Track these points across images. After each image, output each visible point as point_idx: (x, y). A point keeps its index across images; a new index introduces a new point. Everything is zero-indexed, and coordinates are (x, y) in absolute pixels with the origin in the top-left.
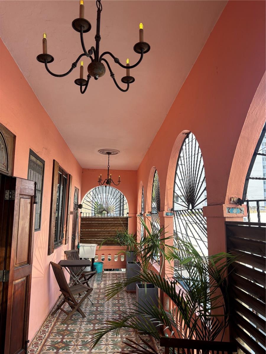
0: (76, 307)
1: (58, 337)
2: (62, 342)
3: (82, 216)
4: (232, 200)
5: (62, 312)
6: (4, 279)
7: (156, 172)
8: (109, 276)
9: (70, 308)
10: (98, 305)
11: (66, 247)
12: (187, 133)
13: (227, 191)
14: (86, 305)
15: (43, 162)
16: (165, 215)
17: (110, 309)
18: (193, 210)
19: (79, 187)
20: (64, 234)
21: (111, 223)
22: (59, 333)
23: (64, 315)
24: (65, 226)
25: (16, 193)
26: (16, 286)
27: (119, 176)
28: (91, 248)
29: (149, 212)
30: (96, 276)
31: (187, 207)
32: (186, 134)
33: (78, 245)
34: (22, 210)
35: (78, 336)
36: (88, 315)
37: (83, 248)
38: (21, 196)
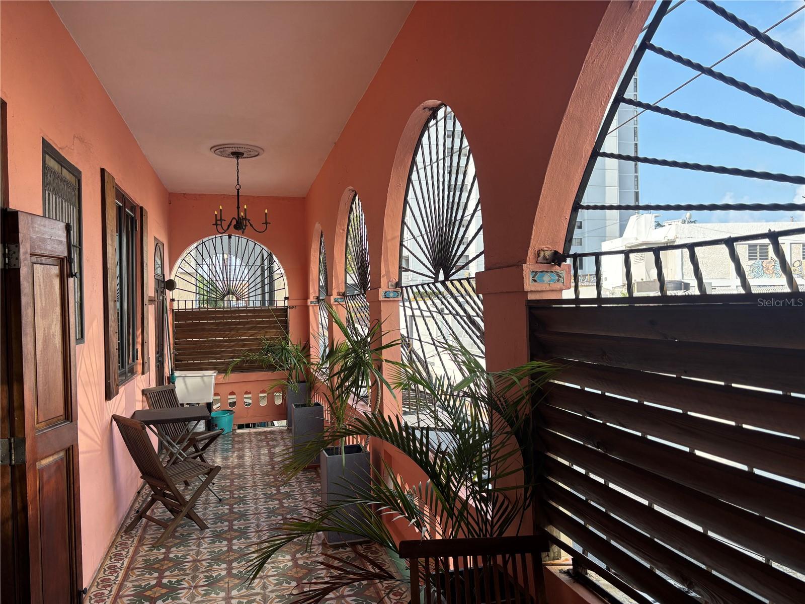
0: (185, 510)
1: (149, 576)
2: (159, 584)
3: (175, 307)
4: (542, 254)
5: (150, 523)
6: (13, 458)
7: (354, 200)
8: (250, 439)
9: (169, 513)
10: (232, 501)
11: (145, 381)
12: (433, 108)
13: (532, 237)
14: (204, 504)
15: (77, 174)
16: (381, 298)
17: (262, 507)
18: (446, 282)
19: (163, 239)
20: (137, 349)
21: (248, 323)
22: (150, 567)
23: (156, 530)
24: (139, 331)
25: (22, 251)
26: (44, 473)
27: (266, 211)
28: (203, 381)
29: (339, 294)
30: (219, 441)
31: (434, 276)
32: (430, 109)
33: (172, 374)
34: (41, 294)
35: (196, 569)
36: (213, 524)
37: (185, 382)
38: (34, 259)
